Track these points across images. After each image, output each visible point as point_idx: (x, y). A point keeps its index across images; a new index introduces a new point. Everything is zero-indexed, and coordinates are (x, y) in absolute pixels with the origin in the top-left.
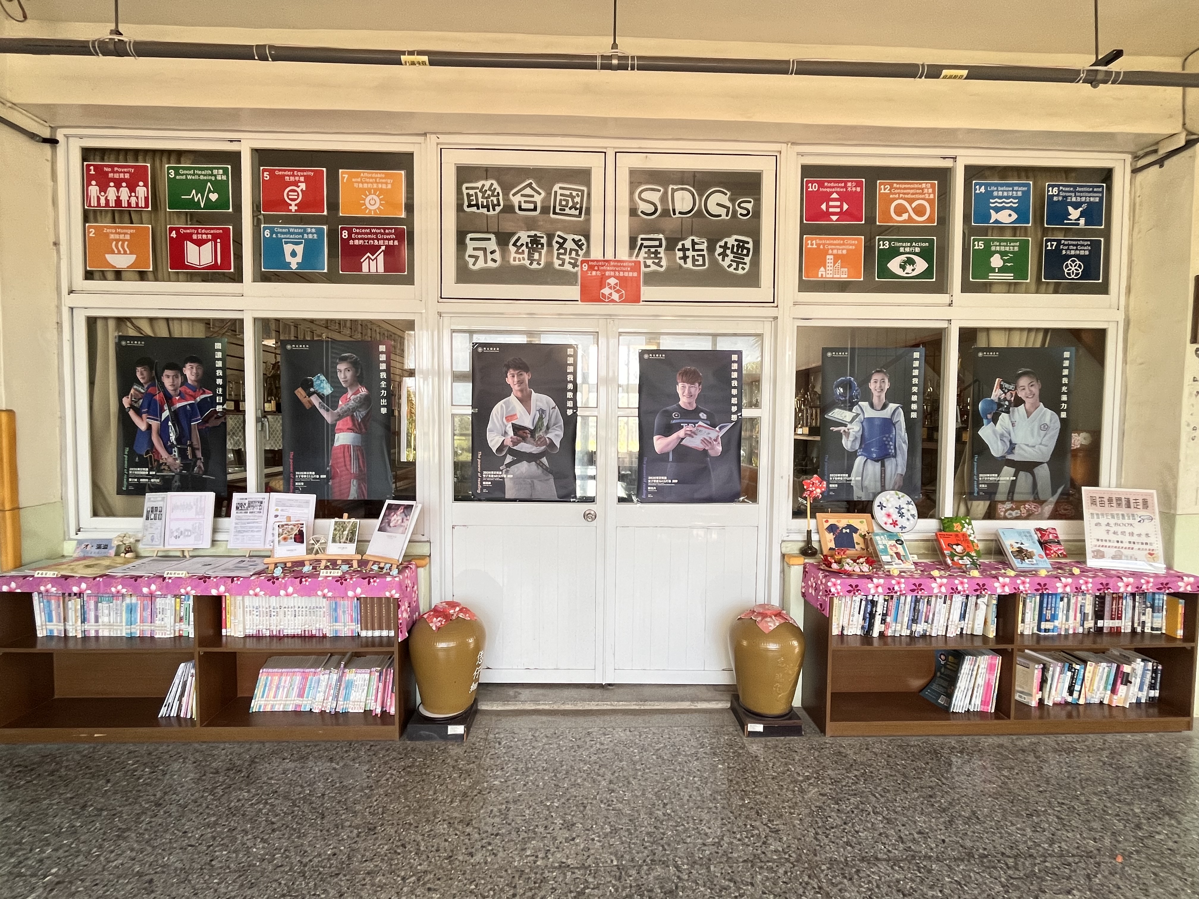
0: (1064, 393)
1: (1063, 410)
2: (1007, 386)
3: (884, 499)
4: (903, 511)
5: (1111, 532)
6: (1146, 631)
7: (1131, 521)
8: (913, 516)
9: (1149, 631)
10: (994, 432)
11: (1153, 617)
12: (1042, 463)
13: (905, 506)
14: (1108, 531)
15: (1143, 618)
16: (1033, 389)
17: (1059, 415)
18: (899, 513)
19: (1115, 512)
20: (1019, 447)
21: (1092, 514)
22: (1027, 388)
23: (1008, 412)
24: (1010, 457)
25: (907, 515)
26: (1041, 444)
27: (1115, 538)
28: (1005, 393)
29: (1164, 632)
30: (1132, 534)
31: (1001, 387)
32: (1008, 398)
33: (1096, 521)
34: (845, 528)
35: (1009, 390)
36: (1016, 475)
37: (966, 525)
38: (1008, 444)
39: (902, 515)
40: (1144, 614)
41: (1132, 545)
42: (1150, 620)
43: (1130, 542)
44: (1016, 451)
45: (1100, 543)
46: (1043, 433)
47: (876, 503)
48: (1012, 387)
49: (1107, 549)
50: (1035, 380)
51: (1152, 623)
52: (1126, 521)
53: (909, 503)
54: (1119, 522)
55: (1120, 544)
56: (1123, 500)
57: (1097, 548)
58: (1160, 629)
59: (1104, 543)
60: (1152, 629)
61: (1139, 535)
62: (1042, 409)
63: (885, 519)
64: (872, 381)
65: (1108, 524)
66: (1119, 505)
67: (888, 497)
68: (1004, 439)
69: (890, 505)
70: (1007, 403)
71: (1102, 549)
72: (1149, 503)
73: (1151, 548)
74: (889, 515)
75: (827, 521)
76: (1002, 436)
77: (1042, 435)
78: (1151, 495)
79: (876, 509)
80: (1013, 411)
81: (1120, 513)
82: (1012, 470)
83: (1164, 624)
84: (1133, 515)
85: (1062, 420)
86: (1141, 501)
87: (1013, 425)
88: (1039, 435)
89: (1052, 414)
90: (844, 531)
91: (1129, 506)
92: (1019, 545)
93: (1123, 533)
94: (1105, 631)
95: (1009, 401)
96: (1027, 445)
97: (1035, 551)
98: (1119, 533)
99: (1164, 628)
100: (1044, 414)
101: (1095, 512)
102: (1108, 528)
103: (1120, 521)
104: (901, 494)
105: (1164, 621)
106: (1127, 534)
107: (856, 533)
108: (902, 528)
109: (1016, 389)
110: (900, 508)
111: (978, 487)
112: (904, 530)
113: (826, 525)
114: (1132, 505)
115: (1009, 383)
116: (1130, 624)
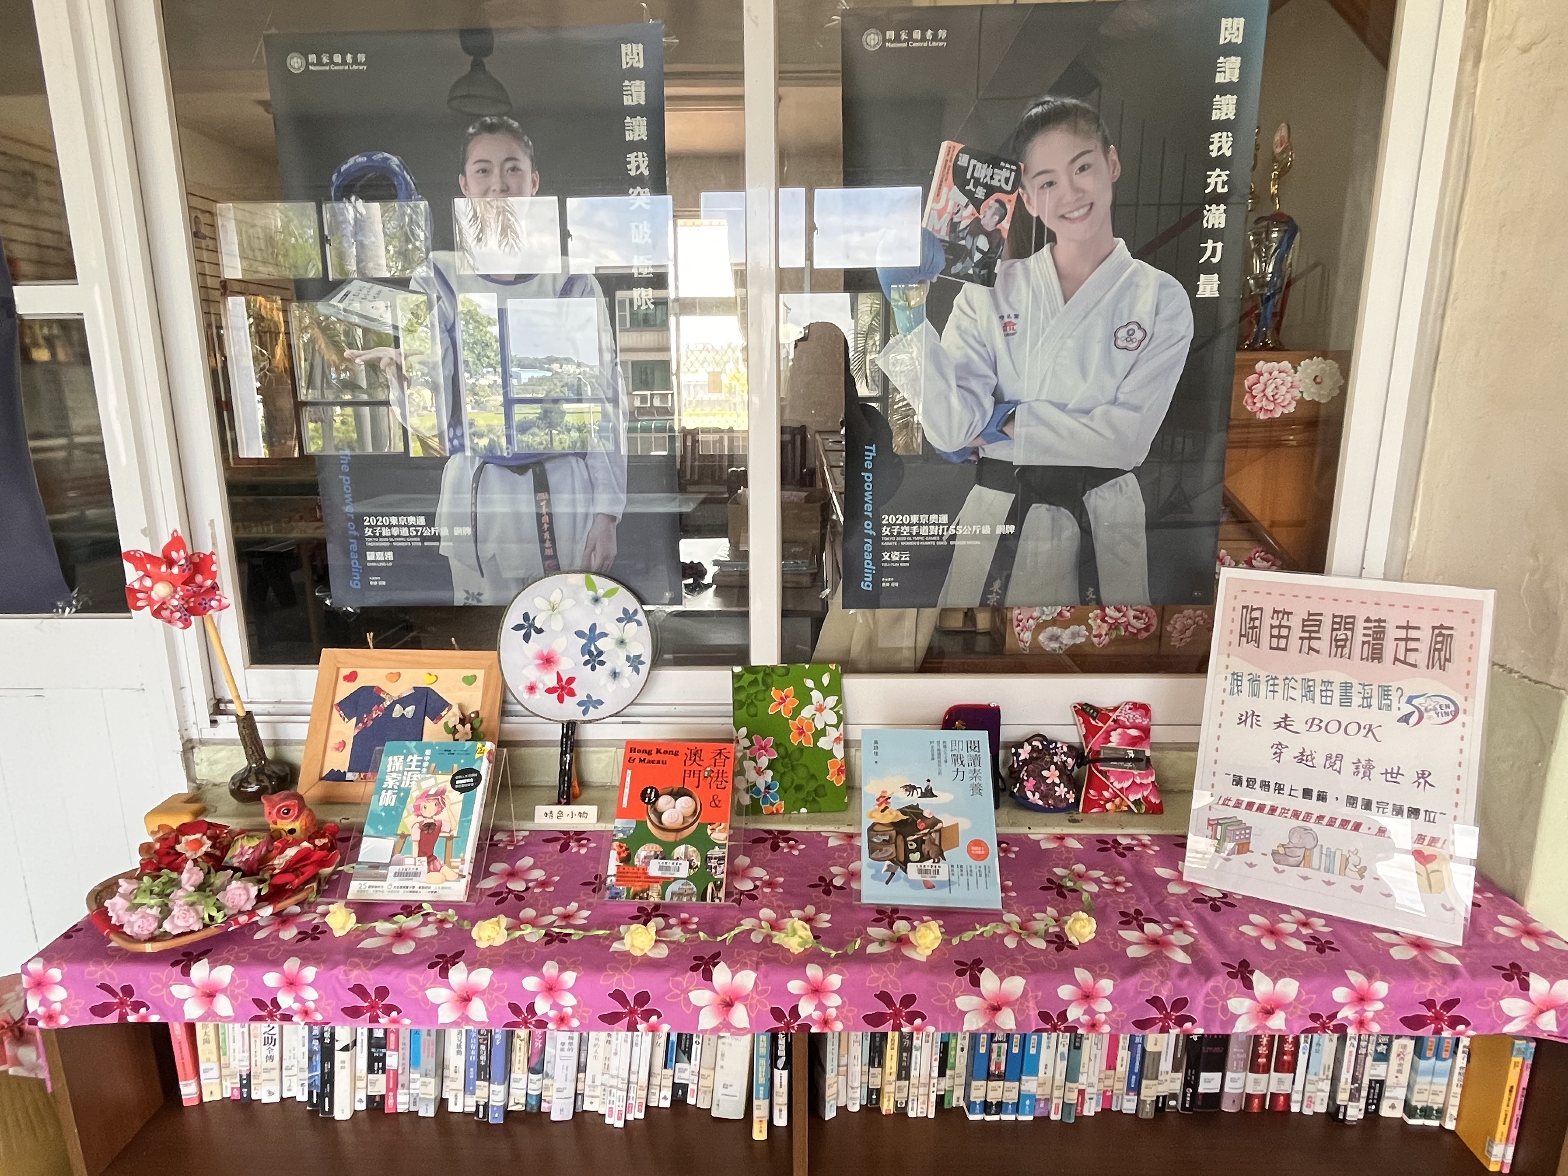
0: (1216, 199)
1: (1209, 268)
2: (982, 171)
3: (540, 602)
4: (601, 644)
5: (1288, 755)
6: (1385, 1111)
7: (1372, 716)
8: (635, 662)
9: (1398, 1113)
10: (936, 356)
11: (1413, 1068)
12: (1116, 473)
13: (613, 629)
14: (1279, 749)
15: (1373, 1070)
16: (1086, 181)
17: (1191, 288)
18: (586, 650)
19: (1318, 676)
20: (1031, 412)
21: (1236, 677)
22: (1063, 181)
23: (988, 280)
24: (995, 451)
25: (615, 658)
26: (1114, 402)
27: (1301, 777)
28: (977, 204)
29: (1450, 1125)
30: (1364, 769)
31: (960, 177)
32: (989, 220)
33: (1244, 702)
34: (404, 702)
35: (991, 190)
36: (1016, 516)
37: (816, 695)
38: (988, 402)
39: (594, 659)
40: (1382, 1057)
41: (1355, 814)
42: (1404, 1078)
43: (1351, 801)
44: (1019, 428)
45: (1245, 794)
46: (1122, 359)
47: (513, 617)
48: (1001, 176)
49: (1265, 816)
50: (1095, 144)
51: (1410, 1088)
52: (1354, 713)
53: (627, 617)
54: (1326, 713)
55: (1313, 806)
56: (1360, 625)
57: (1230, 812)
58: (1441, 1113)
59: (1258, 796)
60: (1409, 1110)
61: (1393, 775)
62: (1124, 266)
63: (532, 673)
64: (471, 168)
65: (1285, 722)
66: (1340, 646)
67: (556, 596)
68: (975, 385)
69: (557, 624)
70: (983, 243)
71: (1242, 814)
72: (1458, 648)
73: (1430, 831)
74: (548, 661)
75: (352, 677)
76: (965, 371)
77: (1121, 370)
78: (1471, 611)
79: (509, 637)
80: (1007, 275)
81: (1338, 678)
82: (1003, 500)
83: (1455, 1101)
84: (1385, 691)
85: (1200, 307)
86: (1425, 635)
87: (1007, 328)
88: (1109, 364)
89: (1163, 286)
90: (398, 711)
91: (1376, 655)
92: (914, 799)
93: (1333, 761)
94: (1227, 1107)
95: (993, 236)
96: (1062, 407)
97: (964, 825)
98: (1319, 760)
99: (1453, 1111)
100: (1131, 284)
101: (1246, 668)
102: (1282, 735)
103: (1332, 712)
104: (603, 584)
105: (1457, 1090)
106: (1348, 767)
107: (436, 717)
108: (589, 703)
109: (1017, 183)
110: (592, 635)
111: (877, 559)
112: (592, 714)
113: (345, 690)
114: (1389, 647)
115: (994, 162)
116: (1326, 1086)
